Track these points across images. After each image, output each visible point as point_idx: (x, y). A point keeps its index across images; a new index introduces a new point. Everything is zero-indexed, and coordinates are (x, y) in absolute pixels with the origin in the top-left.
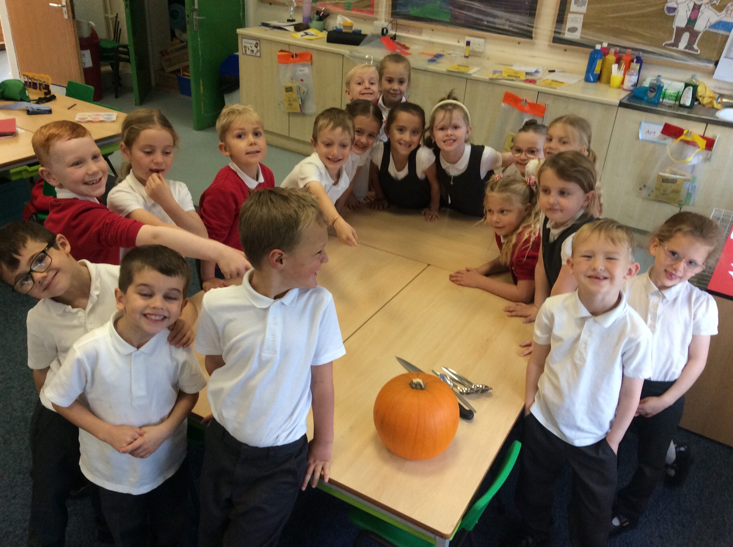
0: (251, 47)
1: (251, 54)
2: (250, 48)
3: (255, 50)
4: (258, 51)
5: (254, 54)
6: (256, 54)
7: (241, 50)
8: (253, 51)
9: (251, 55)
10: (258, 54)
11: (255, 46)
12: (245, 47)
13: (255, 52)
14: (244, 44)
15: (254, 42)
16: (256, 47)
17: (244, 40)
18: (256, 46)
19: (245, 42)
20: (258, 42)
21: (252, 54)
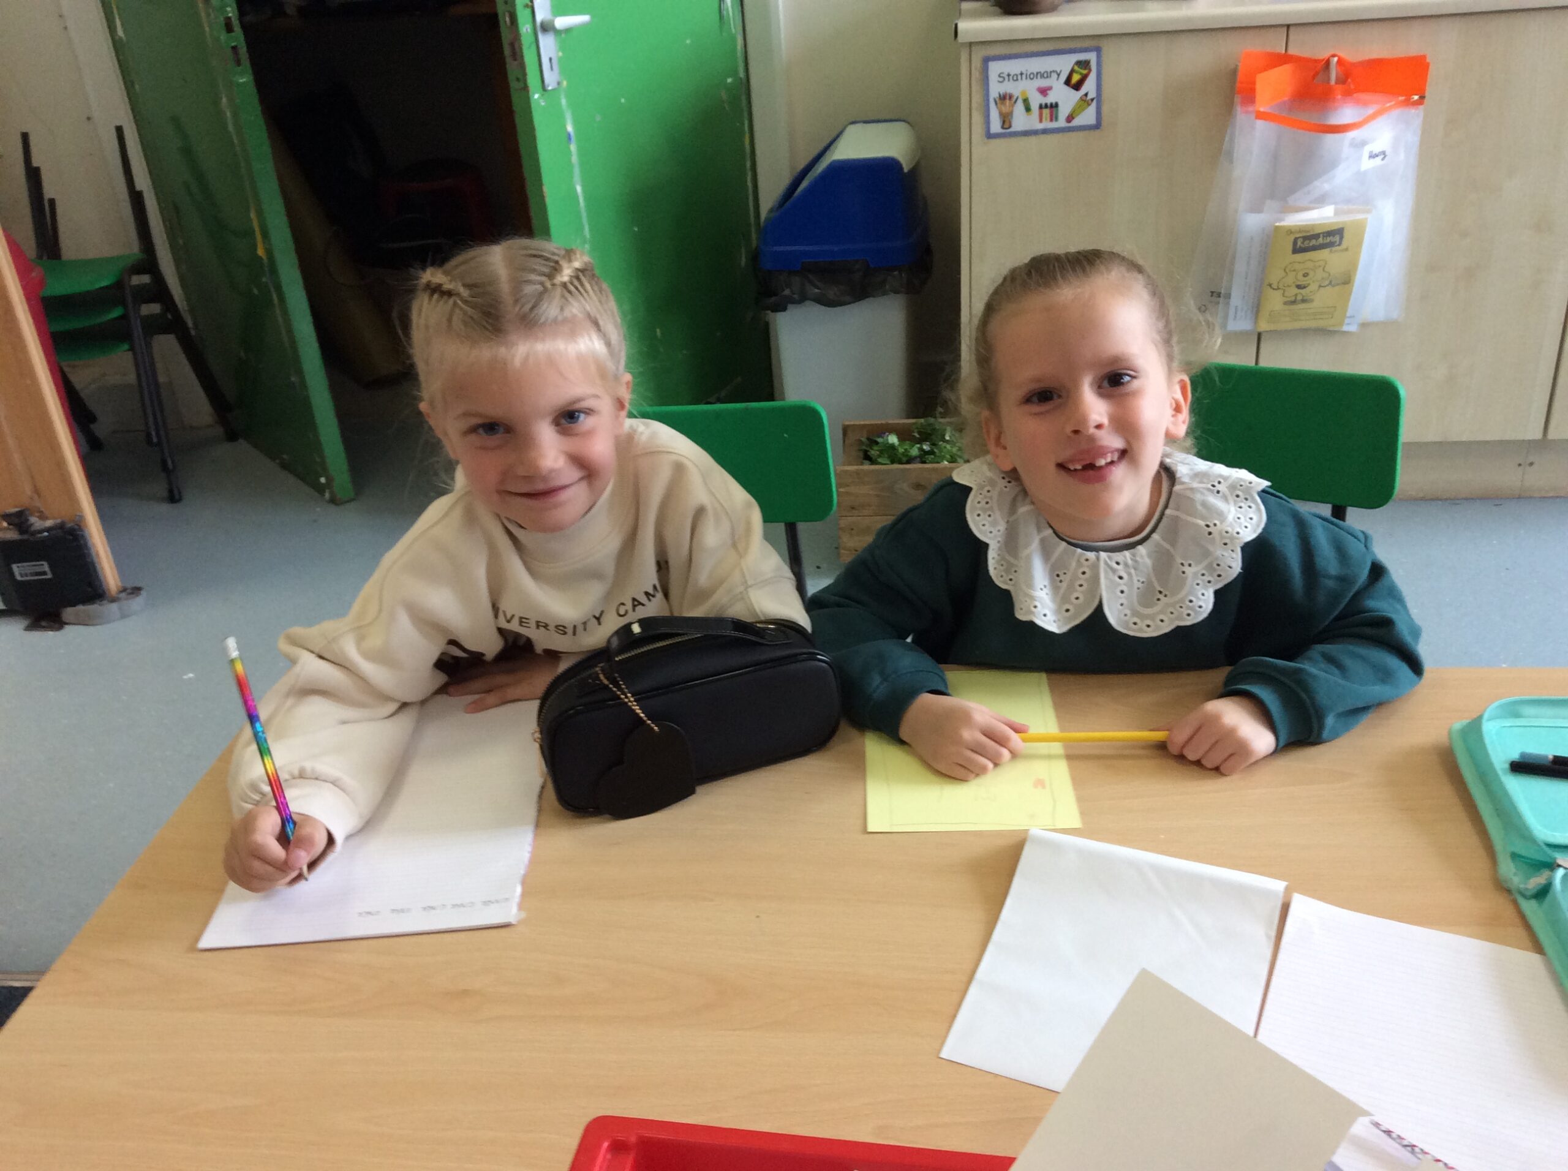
0: (1044, 91)
1: (1040, 126)
2: (1036, 100)
3: (1066, 99)
4: (1085, 101)
5: (1061, 123)
6: (1070, 119)
7: (977, 118)
8: (1054, 107)
9: (1045, 131)
10: (1088, 117)
11: (1068, 82)
12: (1003, 98)
13: (1064, 111)
14: (996, 89)
15: (1065, 64)
16: (1077, 87)
17: (995, 68)
18: (1076, 78)
19: (1003, 78)
20: (1092, 57)
21: (1047, 124)
